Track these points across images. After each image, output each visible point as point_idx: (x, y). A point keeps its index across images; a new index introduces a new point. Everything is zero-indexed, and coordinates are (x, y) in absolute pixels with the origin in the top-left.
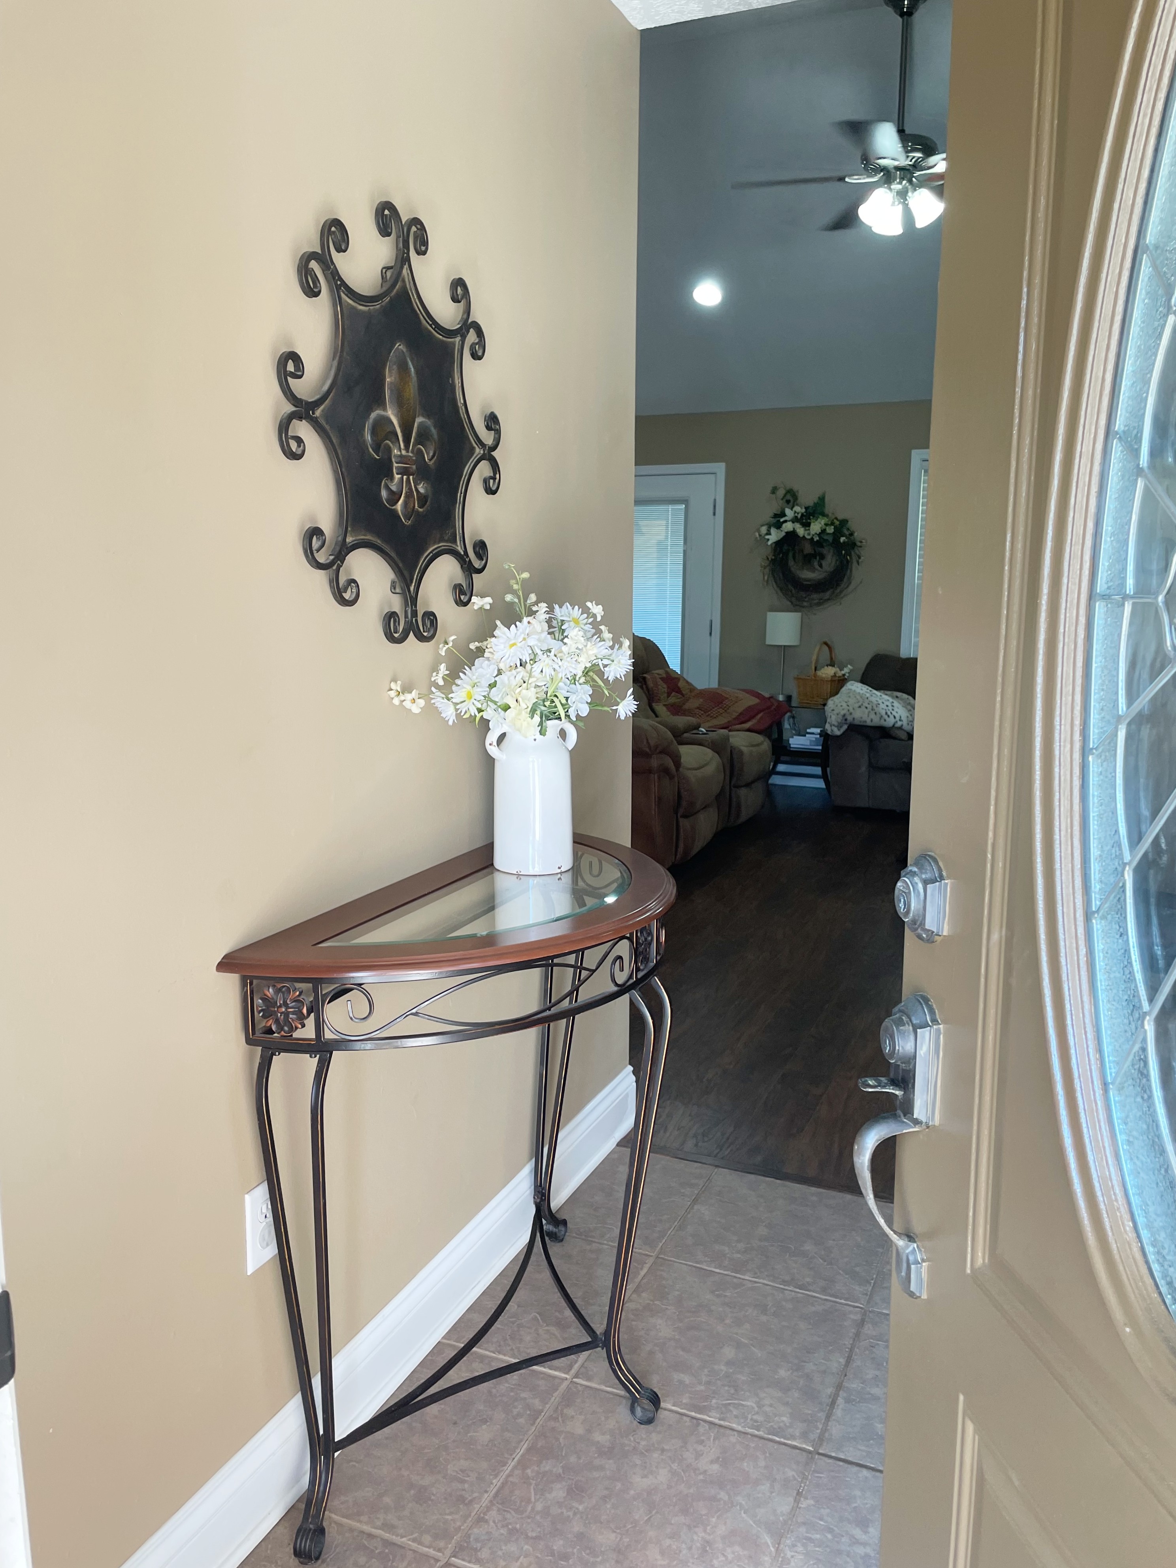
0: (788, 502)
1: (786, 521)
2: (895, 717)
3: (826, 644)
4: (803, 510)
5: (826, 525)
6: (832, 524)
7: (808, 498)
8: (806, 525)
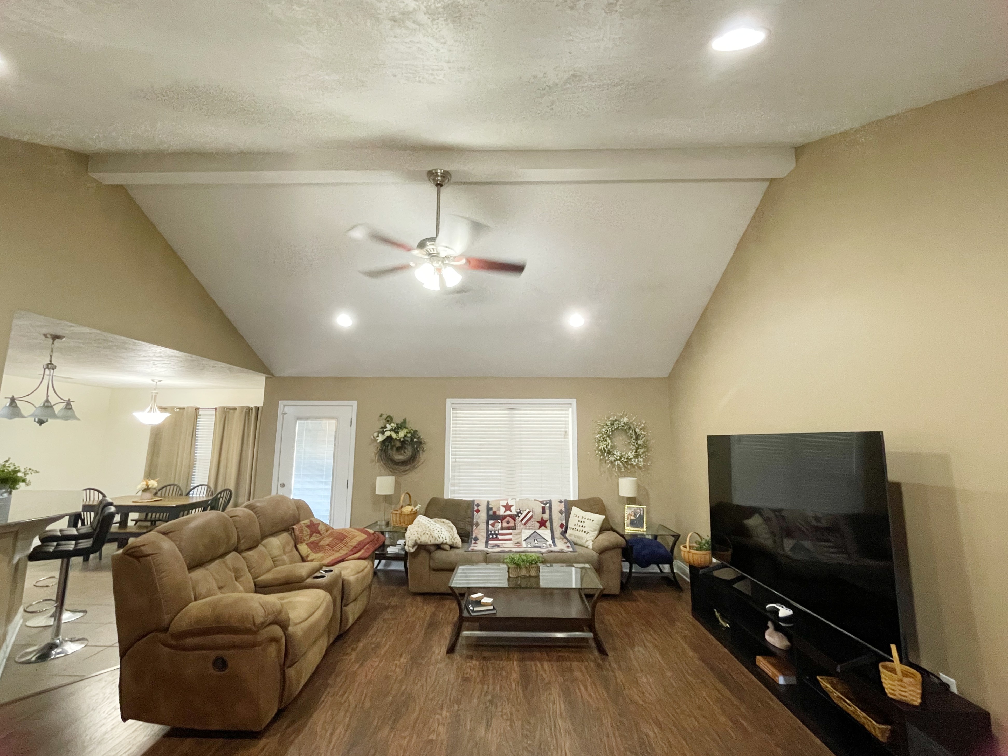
0: (388, 421)
1: (387, 431)
2: (443, 538)
3: (407, 493)
4: (395, 426)
5: (407, 433)
6: (410, 432)
7: (398, 420)
8: (397, 433)
